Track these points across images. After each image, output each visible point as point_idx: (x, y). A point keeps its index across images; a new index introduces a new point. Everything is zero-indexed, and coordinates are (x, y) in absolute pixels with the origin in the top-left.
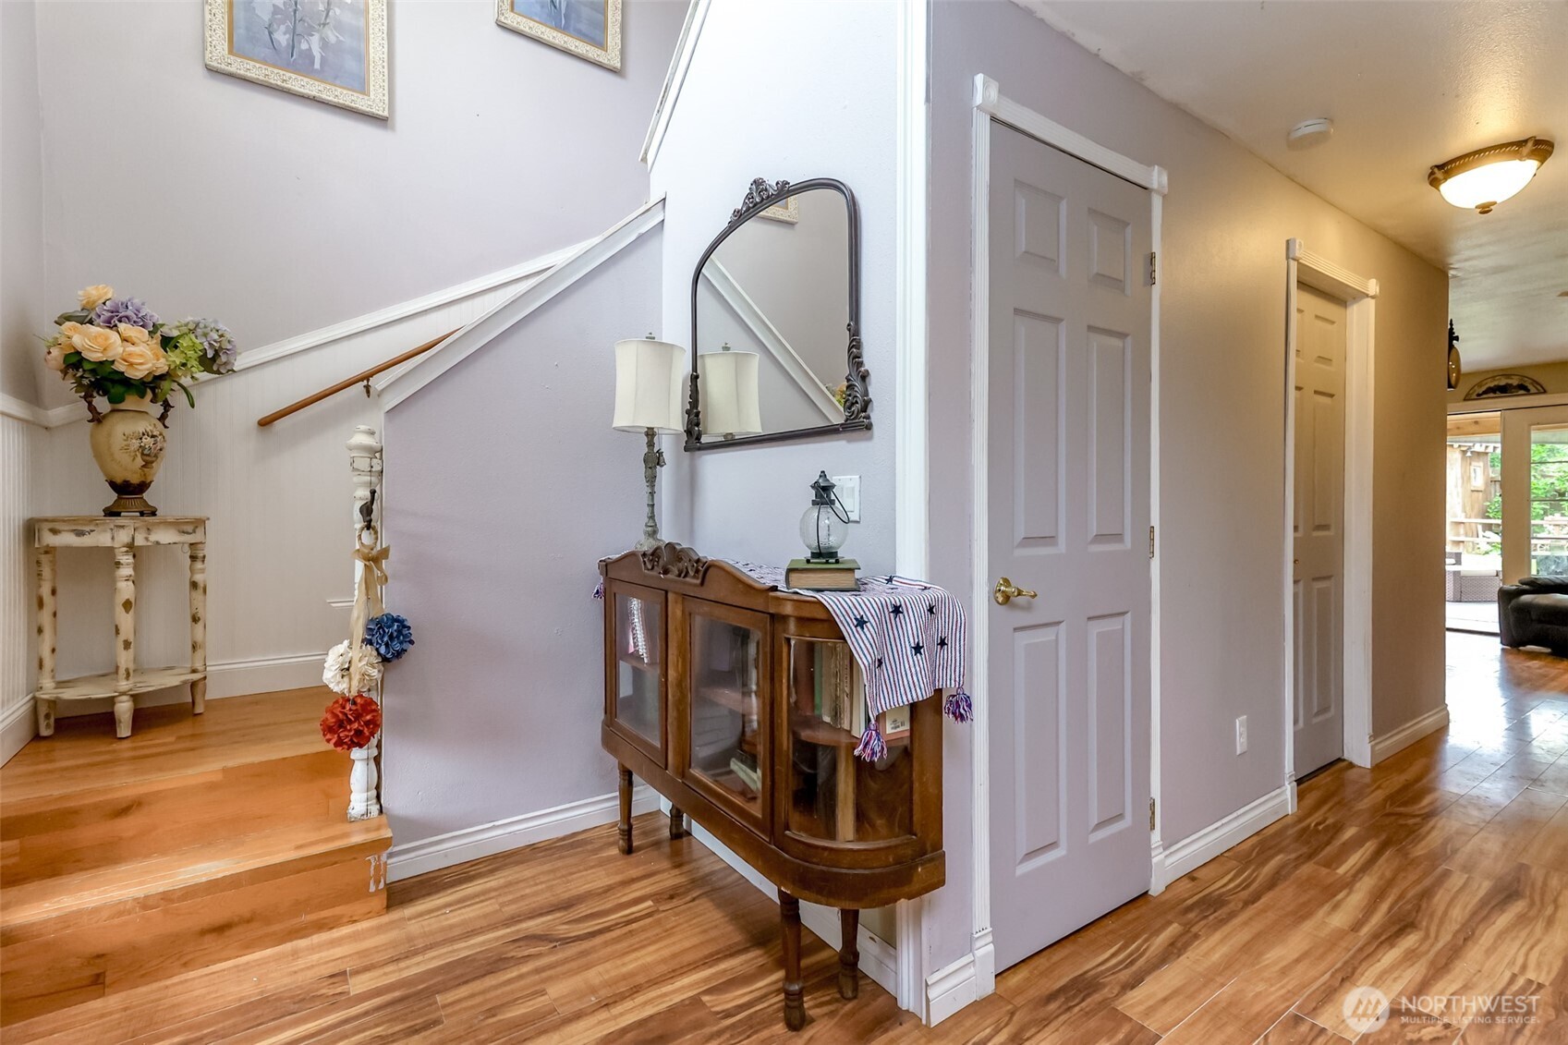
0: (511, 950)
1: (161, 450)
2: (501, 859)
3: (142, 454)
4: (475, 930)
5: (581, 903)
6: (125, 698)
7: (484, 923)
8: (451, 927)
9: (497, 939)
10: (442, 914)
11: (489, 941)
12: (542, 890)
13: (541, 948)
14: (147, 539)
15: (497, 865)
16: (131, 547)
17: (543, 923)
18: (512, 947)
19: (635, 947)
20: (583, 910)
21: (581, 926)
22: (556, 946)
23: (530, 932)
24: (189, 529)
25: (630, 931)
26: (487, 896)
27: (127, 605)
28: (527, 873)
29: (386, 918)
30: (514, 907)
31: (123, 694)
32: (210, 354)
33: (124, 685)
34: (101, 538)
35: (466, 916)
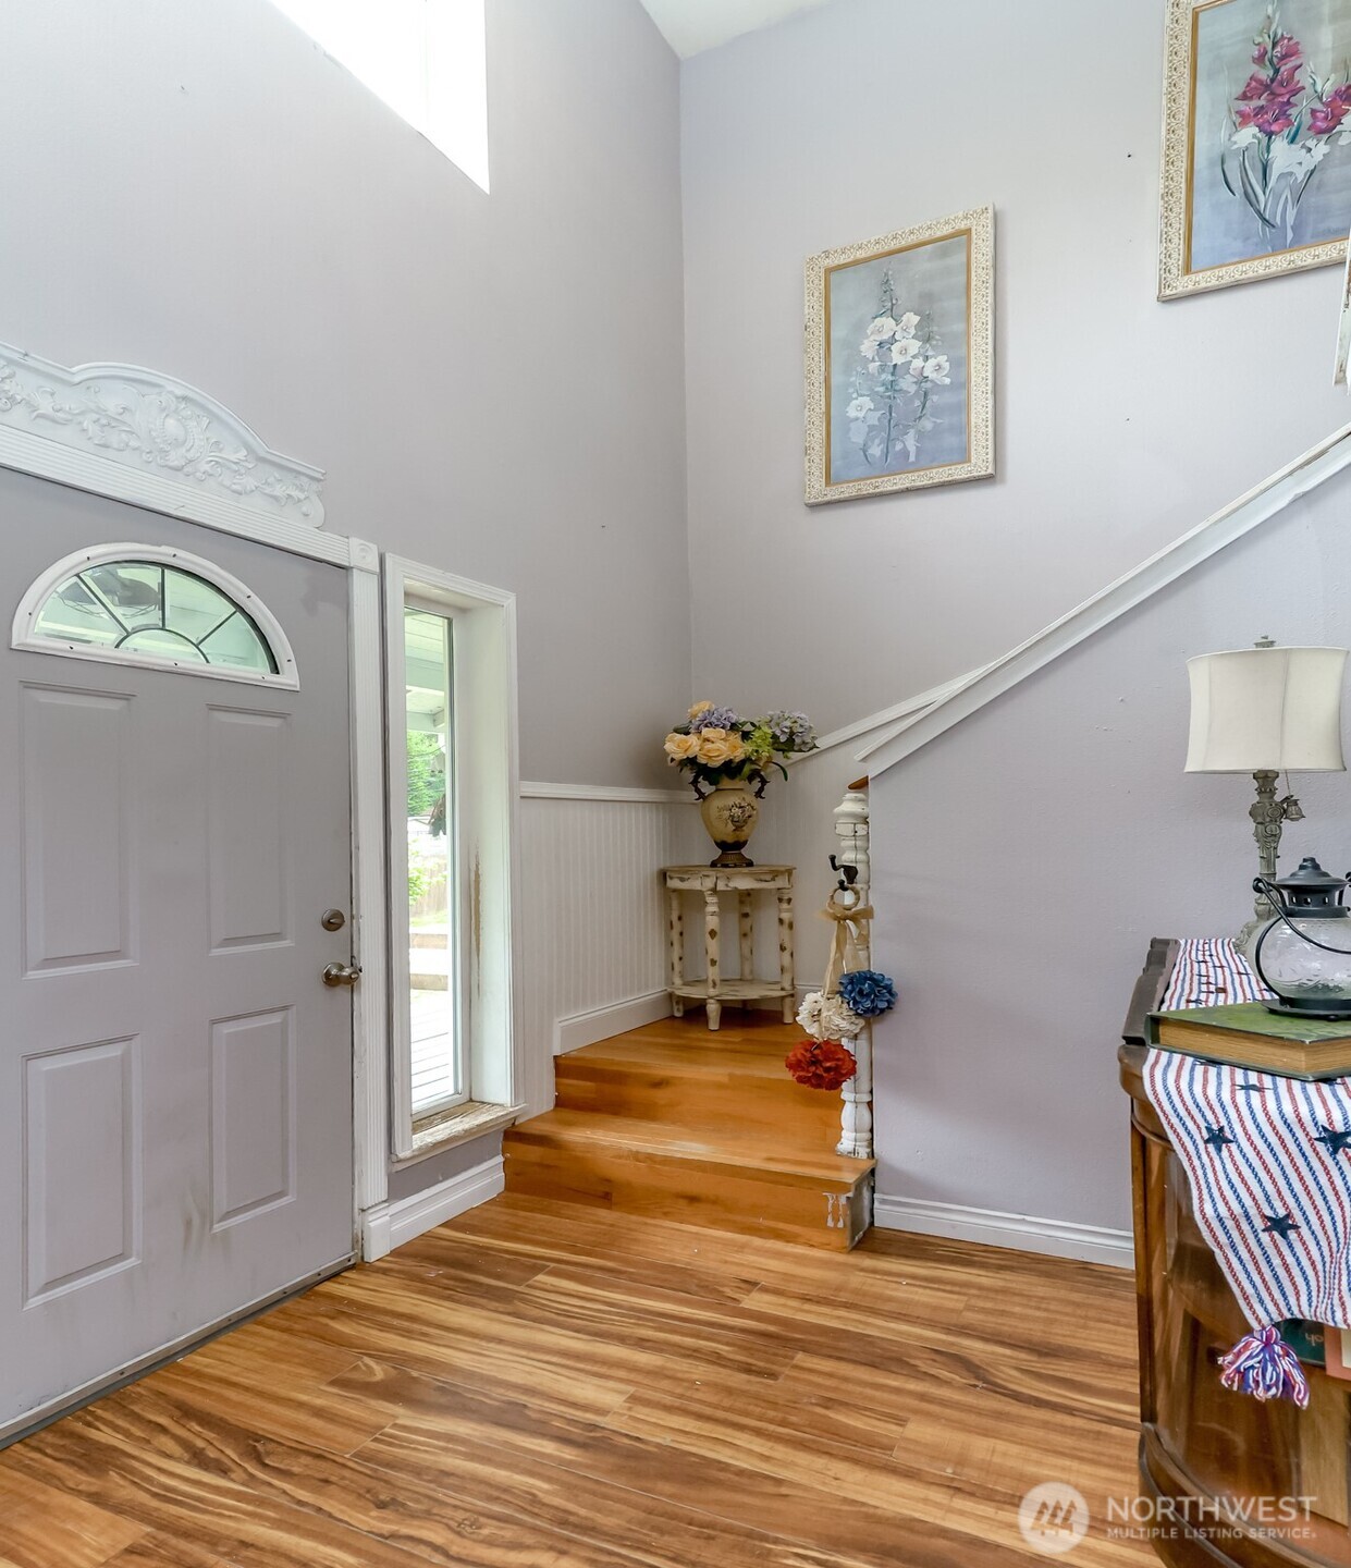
0: (919, 1358)
1: (749, 817)
2: (1028, 1260)
3: (732, 821)
4: (909, 1316)
5: (1068, 1360)
6: (712, 1001)
7: (925, 1313)
8: (890, 1299)
9: (920, 1338)
10: (896, 1282)
11: (909, 1335)
12: (1039, 1318)
13: (957, 1378)
14: (727, 885)
15: (1015, 1264)
16: (714, 891)
17: (993, 1353)
18: (925, 1356)
19: (1085, 1455)
20: (1064, 1369)
21: (1035, 1384)
22: (975, 1386)
23: (961, 1353)
24: (768, 877)
25: (1099, 1433)
26: (964, 1290)
27: (713, 934)
28: (1041, 1291)
29: (842, 1258)
30: (981, 1317)
31: (711, 998)
32: (783, 739)
33: (712, 992)
34: (694, 884)
35: (917, 1298)
